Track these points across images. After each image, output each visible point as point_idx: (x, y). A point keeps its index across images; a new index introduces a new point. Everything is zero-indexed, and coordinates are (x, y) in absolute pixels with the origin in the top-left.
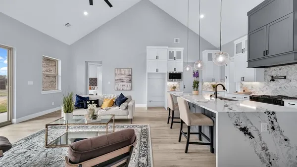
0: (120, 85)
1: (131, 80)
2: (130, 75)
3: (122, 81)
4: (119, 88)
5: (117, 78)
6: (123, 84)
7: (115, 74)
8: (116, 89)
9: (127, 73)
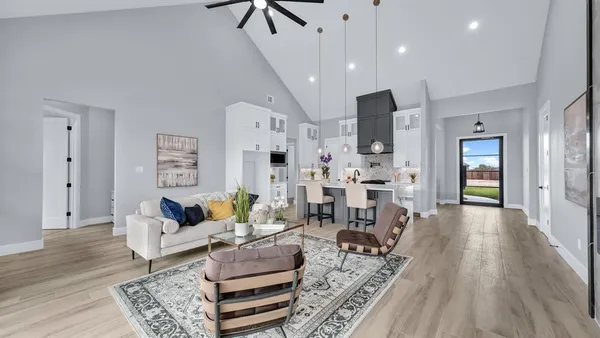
0: (171, 175)
1: (196, 164)
2: (194, 153)
3: (177, 166)
4: (169, 182)
5: (161, 158)
6: (179, 171)
7: (158, 148)
8: (161, 184)
9: (187, 147)
